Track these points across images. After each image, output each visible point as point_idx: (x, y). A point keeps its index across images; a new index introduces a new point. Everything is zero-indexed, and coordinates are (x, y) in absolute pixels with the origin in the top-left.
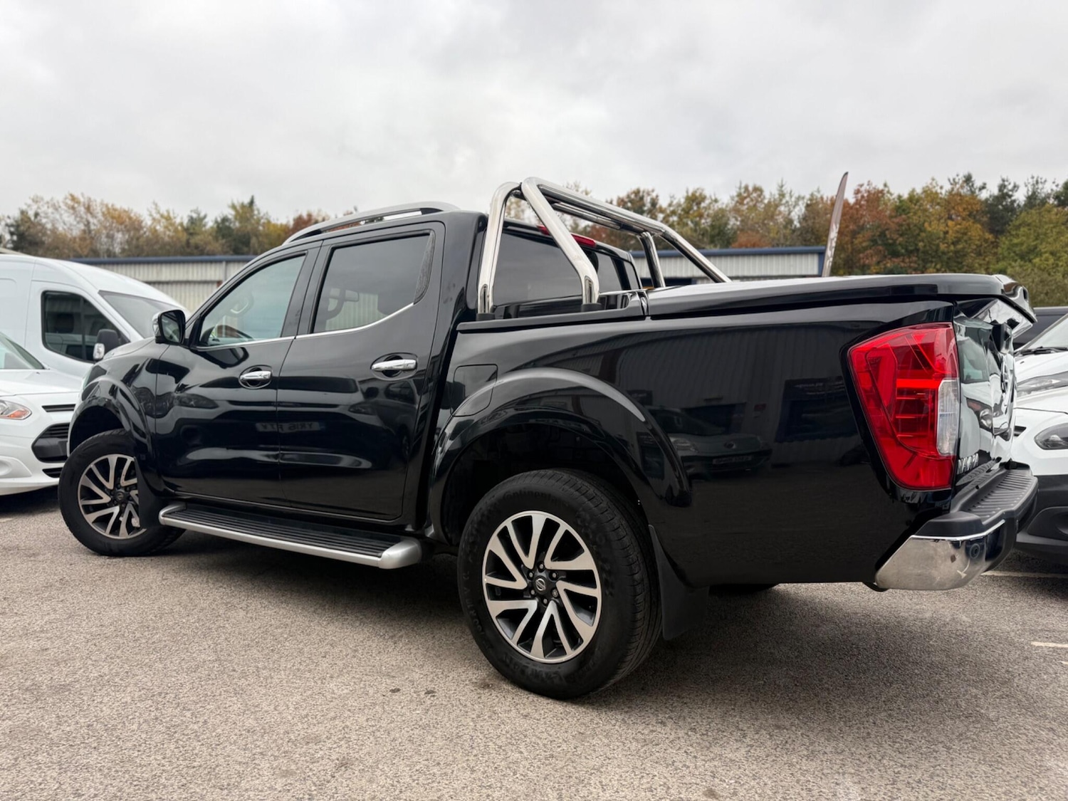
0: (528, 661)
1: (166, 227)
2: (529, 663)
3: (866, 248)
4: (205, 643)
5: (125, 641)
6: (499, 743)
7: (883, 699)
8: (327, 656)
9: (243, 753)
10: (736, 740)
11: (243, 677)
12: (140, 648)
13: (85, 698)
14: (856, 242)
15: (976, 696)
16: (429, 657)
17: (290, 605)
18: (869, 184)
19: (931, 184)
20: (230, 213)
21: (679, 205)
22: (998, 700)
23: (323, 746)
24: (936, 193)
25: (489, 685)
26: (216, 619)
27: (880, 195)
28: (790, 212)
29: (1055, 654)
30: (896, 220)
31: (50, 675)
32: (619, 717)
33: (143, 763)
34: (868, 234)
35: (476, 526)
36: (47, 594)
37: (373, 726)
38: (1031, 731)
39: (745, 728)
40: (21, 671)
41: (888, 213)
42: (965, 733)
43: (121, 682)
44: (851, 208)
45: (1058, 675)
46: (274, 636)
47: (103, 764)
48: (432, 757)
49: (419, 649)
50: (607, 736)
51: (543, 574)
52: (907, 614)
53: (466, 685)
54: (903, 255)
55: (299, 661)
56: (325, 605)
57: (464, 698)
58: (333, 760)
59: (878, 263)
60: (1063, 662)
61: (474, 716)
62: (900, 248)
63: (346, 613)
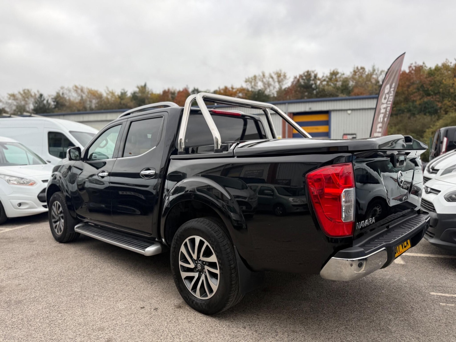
0: (195, 298)
1: (112, 97)
2: (195, 299)
3: (415, 93)
4: (79, 283)
5: (50, 282)
6: (173, 334)
7: (347, 319)
8: (123, 291)
9: (73, 334)
10: (272, 337)
11: (87, 299)
12: (54, 285)
13: (25, 307)
14: (409, 90)
15: (390, 320)
16: (163, 292)
17: (118, 266)
18: (416, 63)
19: (446, 61)
20: (137, 90)
21: (327, 77)
22: (400, 322)
23: (104, 332)
24: (449, 66)
25: (180, 307)
26: (88, 272)
27: (421, 68)
28: (378, 78)
29: (439, 299)
30: (429, 79)
31: (17, 296)
32: (228, 324)
33: (35, 337)
34: (415, 86)
35: (175, 241)
36: (30, 259)
37: (127, 324)
38: (408, 339)
39: (279, 332)
40: (7, 294)
41: (425, 76)
42: (376, 338)
43: (41, 300)
44: (407, 74)
45: (435, 310)
46: (106, 281)
47: (20, 336)
48: (144, 339)
49: (160, 288)
50: (218, 333)
51: (200, 262)
52: (378, 277)
53: (172, 306)
54: (432, 95)
55: (111, 292)
56: (132, 267)
57: (168, 312)
58: (105, 339)
59: (420, 99)
60: (441, 304)
61: (169, 321)
62: (430, 92)
63: (139, 271)
